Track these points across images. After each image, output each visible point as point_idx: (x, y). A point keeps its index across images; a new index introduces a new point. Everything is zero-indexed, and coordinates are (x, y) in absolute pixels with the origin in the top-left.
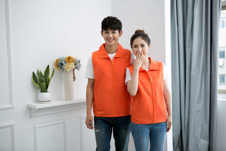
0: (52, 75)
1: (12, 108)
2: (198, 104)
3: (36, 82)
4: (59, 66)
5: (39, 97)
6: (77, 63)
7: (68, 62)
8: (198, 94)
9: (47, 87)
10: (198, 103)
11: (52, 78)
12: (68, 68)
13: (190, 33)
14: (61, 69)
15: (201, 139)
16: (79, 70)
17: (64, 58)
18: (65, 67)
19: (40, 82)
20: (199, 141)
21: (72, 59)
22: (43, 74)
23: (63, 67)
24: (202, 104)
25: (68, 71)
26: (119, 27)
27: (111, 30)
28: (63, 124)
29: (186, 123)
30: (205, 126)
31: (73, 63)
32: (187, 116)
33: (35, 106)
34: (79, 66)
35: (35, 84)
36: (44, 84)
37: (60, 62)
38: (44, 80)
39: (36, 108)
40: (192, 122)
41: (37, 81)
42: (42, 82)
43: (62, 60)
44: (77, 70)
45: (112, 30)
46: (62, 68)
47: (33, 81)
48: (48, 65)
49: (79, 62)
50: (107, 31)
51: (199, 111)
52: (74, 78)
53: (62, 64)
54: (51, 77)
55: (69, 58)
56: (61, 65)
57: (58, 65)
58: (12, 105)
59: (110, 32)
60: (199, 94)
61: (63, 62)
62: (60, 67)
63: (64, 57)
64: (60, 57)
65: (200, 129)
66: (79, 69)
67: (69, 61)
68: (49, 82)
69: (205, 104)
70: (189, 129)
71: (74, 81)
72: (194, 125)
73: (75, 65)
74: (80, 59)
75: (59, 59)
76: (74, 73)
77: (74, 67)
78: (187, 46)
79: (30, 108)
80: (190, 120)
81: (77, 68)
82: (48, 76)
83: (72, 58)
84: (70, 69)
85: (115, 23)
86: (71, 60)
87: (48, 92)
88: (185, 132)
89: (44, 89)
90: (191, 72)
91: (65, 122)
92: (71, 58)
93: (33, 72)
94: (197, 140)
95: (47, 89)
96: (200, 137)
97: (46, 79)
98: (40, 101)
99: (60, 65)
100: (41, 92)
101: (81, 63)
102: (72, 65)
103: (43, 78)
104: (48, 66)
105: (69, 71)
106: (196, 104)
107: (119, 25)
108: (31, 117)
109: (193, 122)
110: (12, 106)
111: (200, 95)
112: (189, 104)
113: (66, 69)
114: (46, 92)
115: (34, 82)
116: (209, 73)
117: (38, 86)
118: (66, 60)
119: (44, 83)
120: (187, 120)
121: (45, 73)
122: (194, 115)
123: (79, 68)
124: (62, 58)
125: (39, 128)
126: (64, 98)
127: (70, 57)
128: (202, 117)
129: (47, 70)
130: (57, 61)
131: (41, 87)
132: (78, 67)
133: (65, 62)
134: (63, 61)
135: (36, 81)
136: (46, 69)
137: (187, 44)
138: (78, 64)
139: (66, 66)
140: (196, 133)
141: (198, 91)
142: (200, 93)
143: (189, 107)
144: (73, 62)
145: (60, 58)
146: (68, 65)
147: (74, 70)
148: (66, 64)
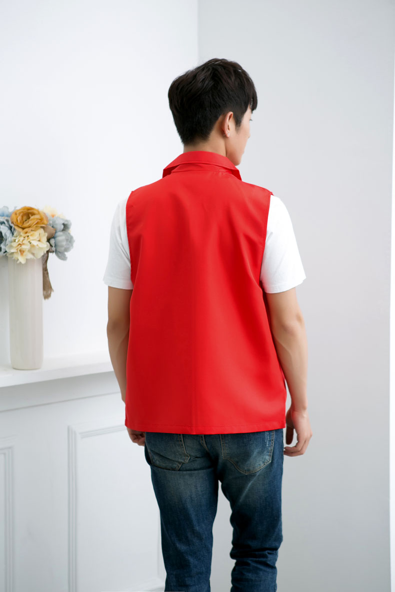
6: (59, 234)
7: (23, 229)
12: (22, 252)
16: (64, 258)
17: (11, 210)
18: (11, 247)
21: (37, 216)
23: (2, 246)
25: (22, 260)
31: (42, 235)
34: (64, 243)
43: (2, 219)
44: (59, 257)
46: (1, 250)
49: (66, 227)
52: (47, 287)
55: (28, 213)
61: (3, 229)
63: (8, 208)
66: (66, 253)
67: (26, 225)
73: (48, 240)
74: (67, 218)
76: (45, 270)
77: (45, 246)
81: (56, 252)
83: (39, 213)
84: (30, 256)
86: (33, 219)
92: (33, 214)
101: (72, 231)
102: (38, 241)
105: (27, 260)
113: (15, 256)
118: (15, 220)
123: (67, 250)
127: (32, 209)
132: (62, 246)
133: (10, 228)
134: (3, 223)
138: (61, 237)
139: (15, 244)
144: (42, 231)
146: (22, 238)
147: (45, 259)
148: (15, 234)
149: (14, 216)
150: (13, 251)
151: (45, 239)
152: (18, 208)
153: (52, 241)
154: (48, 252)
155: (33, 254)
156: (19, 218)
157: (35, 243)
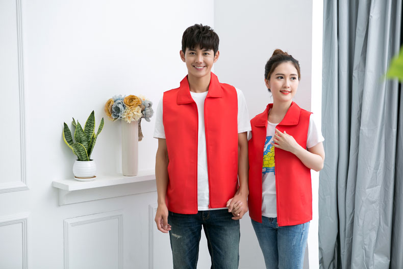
0: (100, 129)
1: (26, 189)
2: (371, 189)
3: (70, 142)
4: (112, 112)
5: (74, 170)
6: (147, 108)
7: (130, 106)
8: (372, 169)
9: (89, 152)
10: (370, 187)
11: (98, 135)
12: (129, 117)
13: (361, 55)
14: (115, 119)
15: (374, 254)
16: (149, 121)
17: (123, 97)
18: (124, 115)
19: (77, 141)
20: (371, 257)
21: (137, 100)
22: (83, 127)
23: (120, 114)
24: (378, 188)
25: (129, 121)
26: (215, 44)
27: (201, 49)
28: (117, 219)
29: (348, 223)
30: (382, 231)
31: (139, 109)
32: (349, 211)
33: (68, 186)
34: (149, 113)
35: (68, 145)
36: (84, 146)
37: (115, 105)
38: (84, 138)
39: (70, 190)
40: (358, 221)
41: (72, 140)
42: (80, 142)
43: (119, 101)
44: (146, 120)
45: (203, 49)
46: (119, 116)
47: (65, 139)
48: (93, 111)
49: (150, 105)
50: (193, 52)
51: (373, 202)
52: (140, 135)
53: (118, 110)
54: (98, 133)
55: (132, 99)
56: (116, 110)
57: (112, 110)
58: (26, 184)
59: (200, 52)
60: (374, 169)
61: (120, 106)
62: (115, 115)
64: (115, 96)
65: (374, 235)
66: (150, 118)
67: (131, 104)
68: (93, 141)
69: (385, 189)
70: (352, 235)
71: (140, 140)
72: (363, 226)
73: (142, 112)
74: (151, 101)
75: (113, 100)
76: (140, 126)
77: (140, 114)
78: (354, 77)
79: (58, 189)
80: (356, 218)
81: (145, 117)
82: (92, 130)
83: (137, 98)
85: (209, 38)
86: (134, 102)
87: (91, 160)
88: (346, 239)
89: (85, 155)
90: (361, 128)
91: (121, 215)
92: (135, 99)
93: (65, 123)
94: (367, 256)
95: (89, 155)
96: (374, 250)
97: (88, 137)
98: (76, 176)
99: (114, 110)
100: (79, 160)
101: (153, 107)
102: (137, 112)
103: (82, 135)
104: (93, 113)
105: (131, 121)
106: (367, 189)
107: (216, 40)
108: (59, 206)
109: (361, 222)
110: (25, 186)
111: (376, 173)
112: (353, 188)
113: (126, 119)
114: (87, 160)
115: (66, 141)
116: (395, 130)
117: (72, 149)
118: (126, 102)
119: (85, 143)
120: (350, 217)
121: (86, 126)
122: (363, 209)
123: (150, 116)
124: (118, 98)
125: (73, 225)
126: (121, 172)
127: (134, 96)
128: (378, 212)
129: (91, 120)
130: (109, 103)
131: (78, 151)
132: (148, 115)
133: (124, 106)
134: (120, 103)
135: (69, 140)
136: (89, 119)
137: (355, 74)
138: (148, 110)
139: (126, 114)
140: (365, 243)
141: (373, 164)
142: (376, 168)
143: (353, 193)
144: (139, 107)
145: (115, 99)
146: (129, 111)
147: (140, 121)
148: (126, 109)
149: (125, 99)
150: (124, 117)
151: (140, 111)
152: (126, 96)
153: (144, 112)
154: (142, 117)
155: (134, 118)
156: (128, 100)
157: (135, 113)
